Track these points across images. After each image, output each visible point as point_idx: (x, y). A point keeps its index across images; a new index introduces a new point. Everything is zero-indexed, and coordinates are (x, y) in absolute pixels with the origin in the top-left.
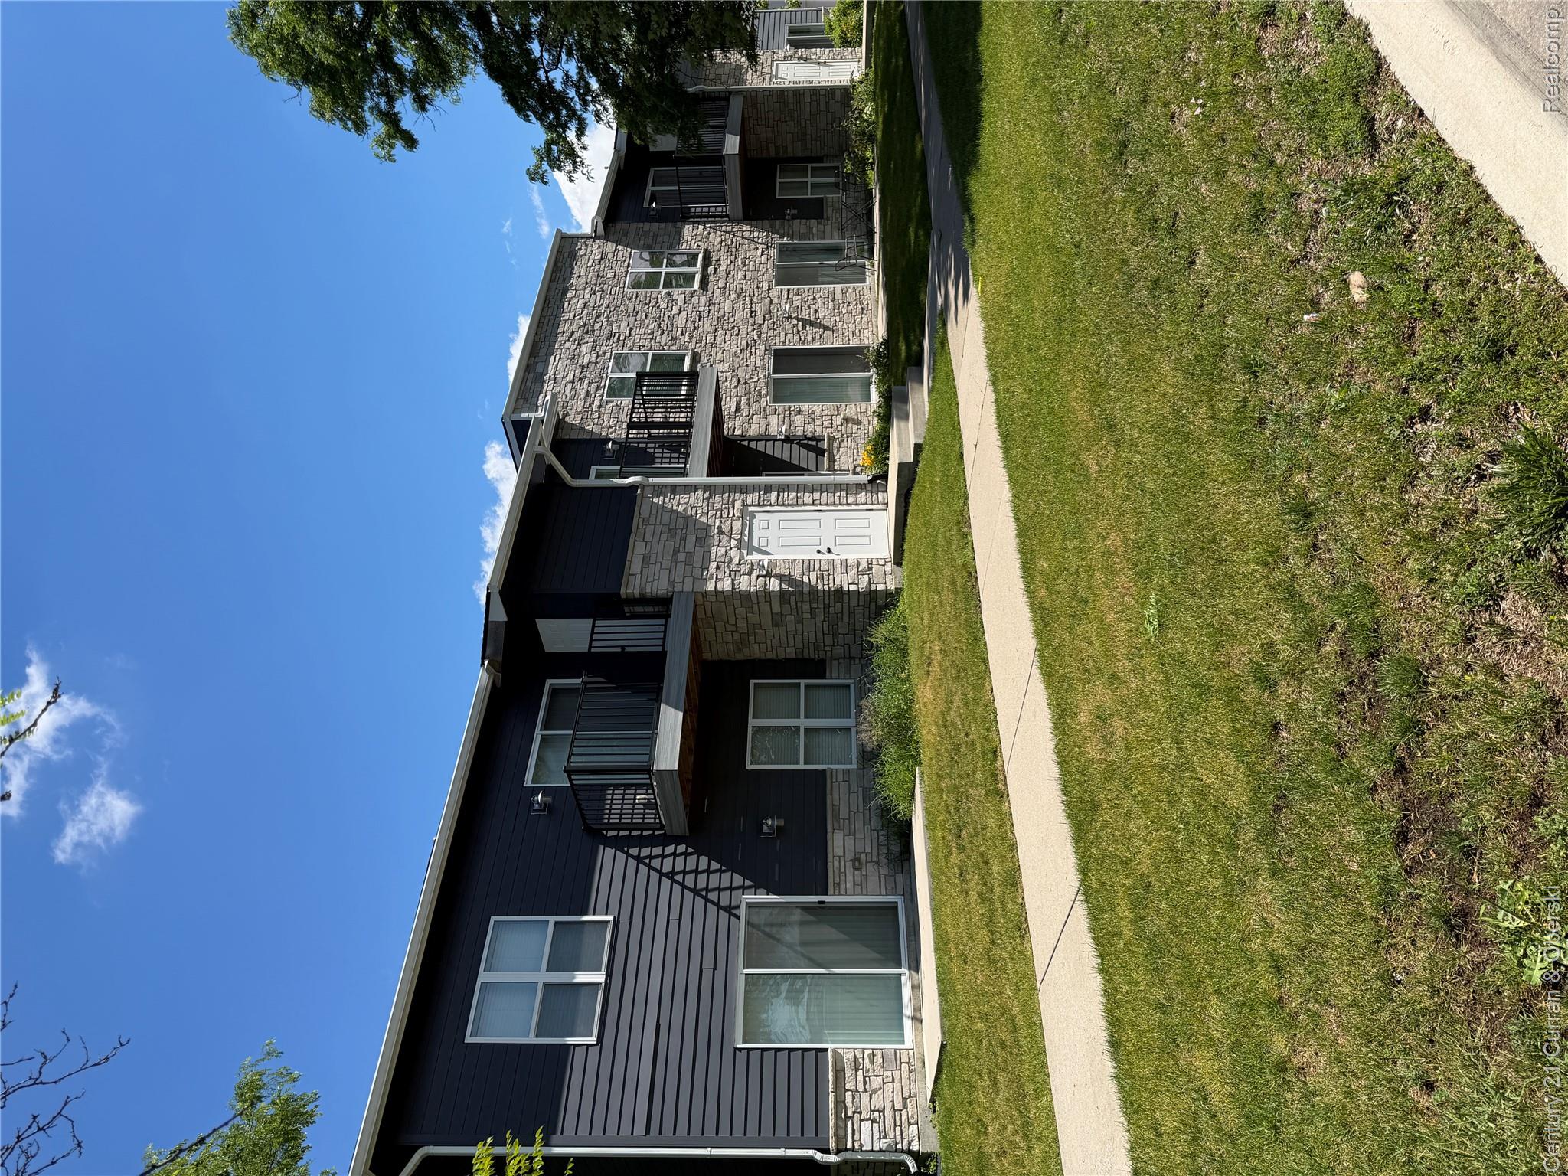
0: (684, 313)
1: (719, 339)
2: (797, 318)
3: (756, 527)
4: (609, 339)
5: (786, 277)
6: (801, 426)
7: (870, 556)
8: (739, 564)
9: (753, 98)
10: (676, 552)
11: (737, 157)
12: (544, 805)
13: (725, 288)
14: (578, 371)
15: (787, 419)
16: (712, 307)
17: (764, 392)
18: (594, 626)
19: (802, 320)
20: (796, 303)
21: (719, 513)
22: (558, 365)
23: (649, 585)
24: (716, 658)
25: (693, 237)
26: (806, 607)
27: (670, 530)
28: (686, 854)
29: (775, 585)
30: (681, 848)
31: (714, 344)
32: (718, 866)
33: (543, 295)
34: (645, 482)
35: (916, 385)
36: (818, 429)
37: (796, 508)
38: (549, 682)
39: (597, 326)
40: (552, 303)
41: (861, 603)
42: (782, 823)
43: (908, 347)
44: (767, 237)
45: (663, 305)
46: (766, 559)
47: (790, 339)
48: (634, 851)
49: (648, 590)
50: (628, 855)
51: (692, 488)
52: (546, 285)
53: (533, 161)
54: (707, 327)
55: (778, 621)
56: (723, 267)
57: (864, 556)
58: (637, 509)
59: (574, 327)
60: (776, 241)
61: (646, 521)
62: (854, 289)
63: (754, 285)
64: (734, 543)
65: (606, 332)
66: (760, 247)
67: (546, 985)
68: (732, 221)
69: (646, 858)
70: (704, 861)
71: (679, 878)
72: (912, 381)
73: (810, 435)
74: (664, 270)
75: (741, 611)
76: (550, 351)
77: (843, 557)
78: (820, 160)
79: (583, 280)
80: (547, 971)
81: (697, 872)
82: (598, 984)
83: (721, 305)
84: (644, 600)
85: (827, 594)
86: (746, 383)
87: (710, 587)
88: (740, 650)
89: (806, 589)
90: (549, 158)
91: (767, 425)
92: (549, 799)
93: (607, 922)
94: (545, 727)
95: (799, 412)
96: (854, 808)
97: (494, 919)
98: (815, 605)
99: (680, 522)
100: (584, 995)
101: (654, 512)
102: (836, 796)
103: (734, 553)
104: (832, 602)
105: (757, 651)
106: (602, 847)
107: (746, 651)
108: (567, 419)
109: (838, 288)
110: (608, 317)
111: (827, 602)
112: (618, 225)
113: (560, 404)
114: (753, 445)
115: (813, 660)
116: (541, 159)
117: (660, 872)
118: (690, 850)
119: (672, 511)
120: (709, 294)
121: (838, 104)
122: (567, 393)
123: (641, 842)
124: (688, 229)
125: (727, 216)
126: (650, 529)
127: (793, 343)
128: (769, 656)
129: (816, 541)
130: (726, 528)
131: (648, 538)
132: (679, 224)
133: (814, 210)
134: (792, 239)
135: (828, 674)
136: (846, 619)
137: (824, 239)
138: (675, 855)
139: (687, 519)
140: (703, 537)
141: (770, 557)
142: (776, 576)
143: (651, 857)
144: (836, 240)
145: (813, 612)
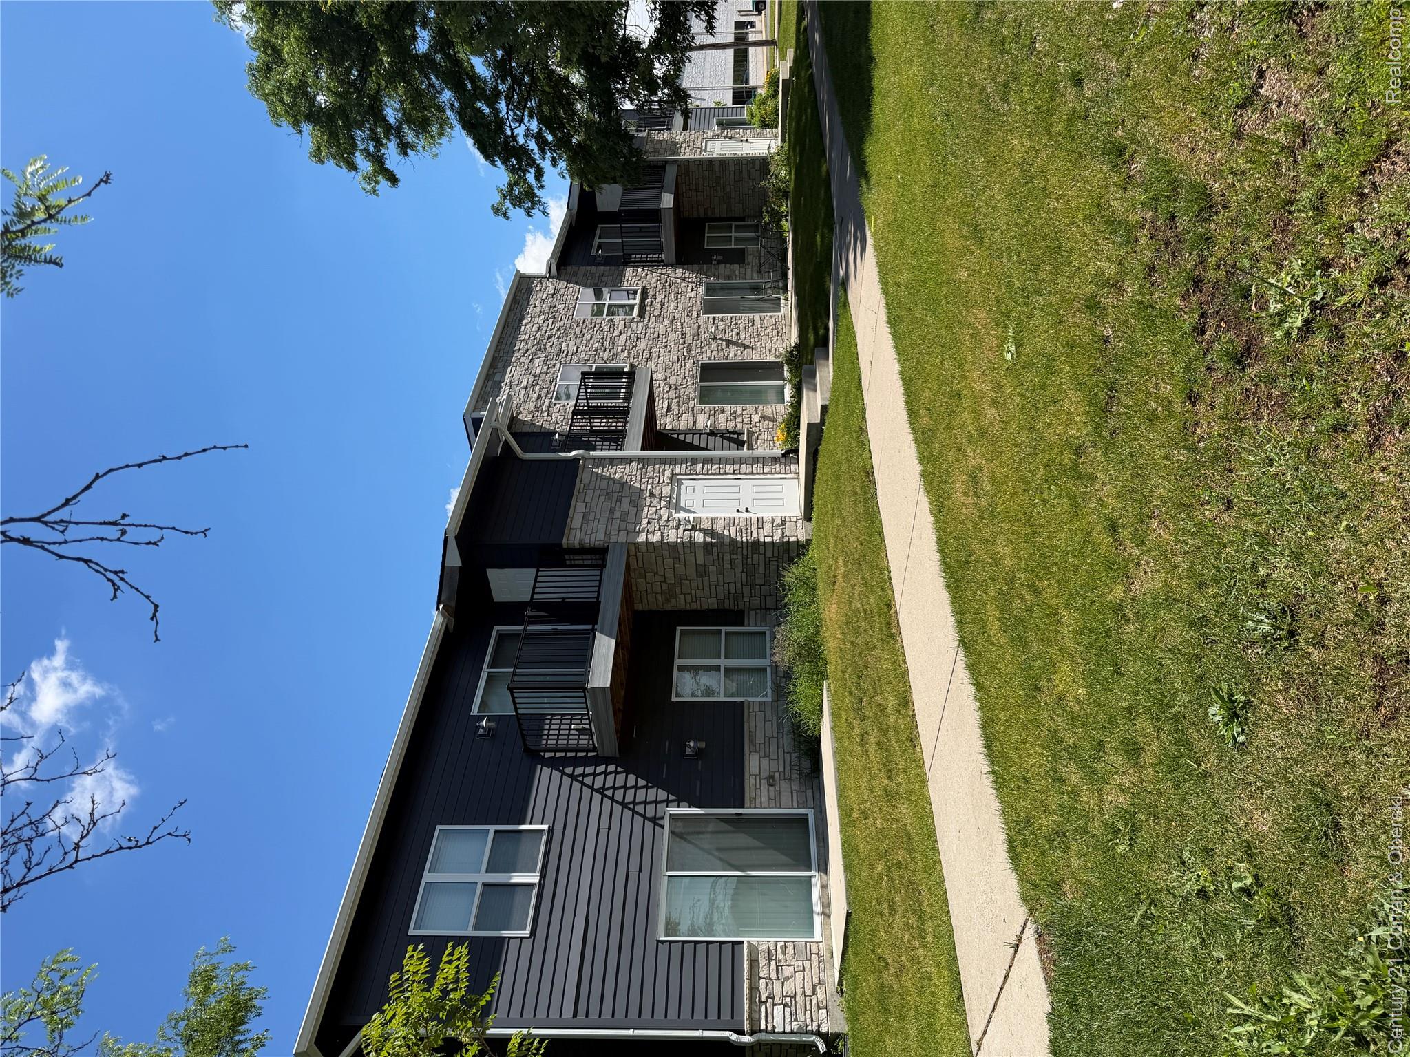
0: (624, 336)
1: (654, 355)
2: (722, 339)
3: (683, 492)
4: (559, 354)
5: (711, 308)
6: (723, 422)
7: (783, 515)
8: (668, 521)
9: (686, 167)
10: (612, 511)
11: (672, 211)
12: (489, 731)
13: (660, 316)
14: (531, 379)
15: (712, 417)
16: (648, 330)
17: (692, 395)
18: (537, 576)
19: (726, 340)
20: (720, 328)
21: (650, 481)
22: (514, 375)
23: (588, 537)
24: (646, 608)
25: (632, 277)
26: (727, 558)
27: (608, 493)
28: (616, 772)
29: (699, 537)
30: (612, 768)
31: (649, 358)
32: (644, 783)
33: (503, 322)
34: (587, 455)
35: (822, 362)
36: (739, 425)
37: (718, 477)
38: (496, 628)
39: (549, 345)
40: (511, 326)
41: (776, 555)
42: (703, 745)
43: (816, 333)
44: (696, 277)
45: (606, 329)
46: (691, 516)
47: (715, 355)
48: (569, 770)
49: (587, 541)
50: (563, 773)
51: (627, 460)
52: (505, 314)
53: (497, 199)
54: (643, 346)
55: (702, 572)
56: (659, 300)
57: (778, 515)
58: (579, 477)
59: (529, 346)
60: (704, 280)
61: (587, 487)
62: (771, 317)
63: (684, 314)
64: (663, 503)
65: (556, 349)
66: (690, 285)
67: (485, 885)
68: (667, 265)
69: (579, 775)
70: (632, 779)
71: (609, 793)
72: (819, 358)
73: (731, 430)
74: (607, 302)
75: (669, 561)
76: (508, 363)
77: (759, 515)
78: (742, 219)
79: (537, 310)
80: (487, 872)
81: (625, 788)
82: (533, 885)
83: (657, 329)
84: (583, 550)
85: (745, 546)
86: (676, 389)
87: (642, 538)
88: (668, 601)
89: (727, 540)
90: (511, 196)
91: (694, 422)
92: (493, 724)
93: (542, 831)
94: (491, 666)
95: (723, 411)
96: (769, 734)
97: (439, 827)
98: (734, 557)
99: (617, 486)
100: (519, 894)
101: (593, 479)
102: (752, 724)
103: (664, 512)
104: (750, 553)
105: (683, 602)
106: (539, 767)
107: (673, 601)
108: (520, 417)
109: (757, 316)
110: (558, 338)
111: (745, 553)
112: (569, 268)
113: (515, 405)
114: (681, 437)
115: (733, 611)
116: (505, 197)
117: (592, 788)
118: (619, 769)
119: (610, 479)
120: (646, 321)
121: (758, 173)
122: (521, 396)
123: (575, 762)
124: (629, 272)
125: (662, 261)
126: (590, 492)
127: (718, 357)
128: (694, 606)
129: (736, 502)
130: (657, 491)
131: (588, 499)
132: (621, 268)
133: (737, 257)
134: (718, 279)
135: (746, 621)
136: (762, 570)
137: (745, 279)
138: (606, 773)
139: (623, 485)
140: (637, 499)
141: (695, 515)
142: (700, 530)
143: (583, 775)
144: (756, 280)
145: (732, 562)
